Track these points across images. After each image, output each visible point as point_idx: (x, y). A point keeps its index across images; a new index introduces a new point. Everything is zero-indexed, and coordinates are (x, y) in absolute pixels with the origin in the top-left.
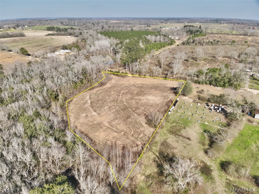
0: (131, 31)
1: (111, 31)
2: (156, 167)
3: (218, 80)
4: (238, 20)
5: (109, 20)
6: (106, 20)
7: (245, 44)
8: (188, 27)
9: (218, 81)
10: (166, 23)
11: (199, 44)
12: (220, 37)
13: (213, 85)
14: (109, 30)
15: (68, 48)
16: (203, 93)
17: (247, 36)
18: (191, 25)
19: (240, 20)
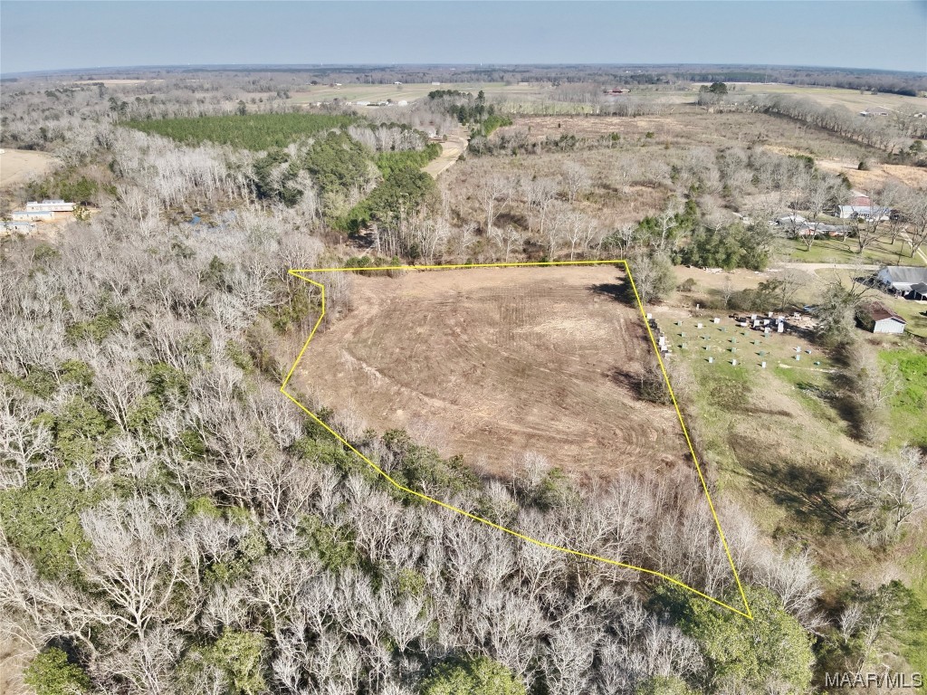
0: (238, 113)
1: (160, 117)
2: (776, 505)
3: (708, 247)
4: (543, 68)
5: (94, 77)
6: (81, 79)
7: (649, 139)
8: (446, 98)
9: (708, 251)
10: (332, 85)
11: (523, 150)
12: (559, 126)
13: (696, 265)
14: (149, 117)
15: (51, 194)
16: (693, 288)
17: (626, 115)
18: (453, 90)
19: (548, 67)
